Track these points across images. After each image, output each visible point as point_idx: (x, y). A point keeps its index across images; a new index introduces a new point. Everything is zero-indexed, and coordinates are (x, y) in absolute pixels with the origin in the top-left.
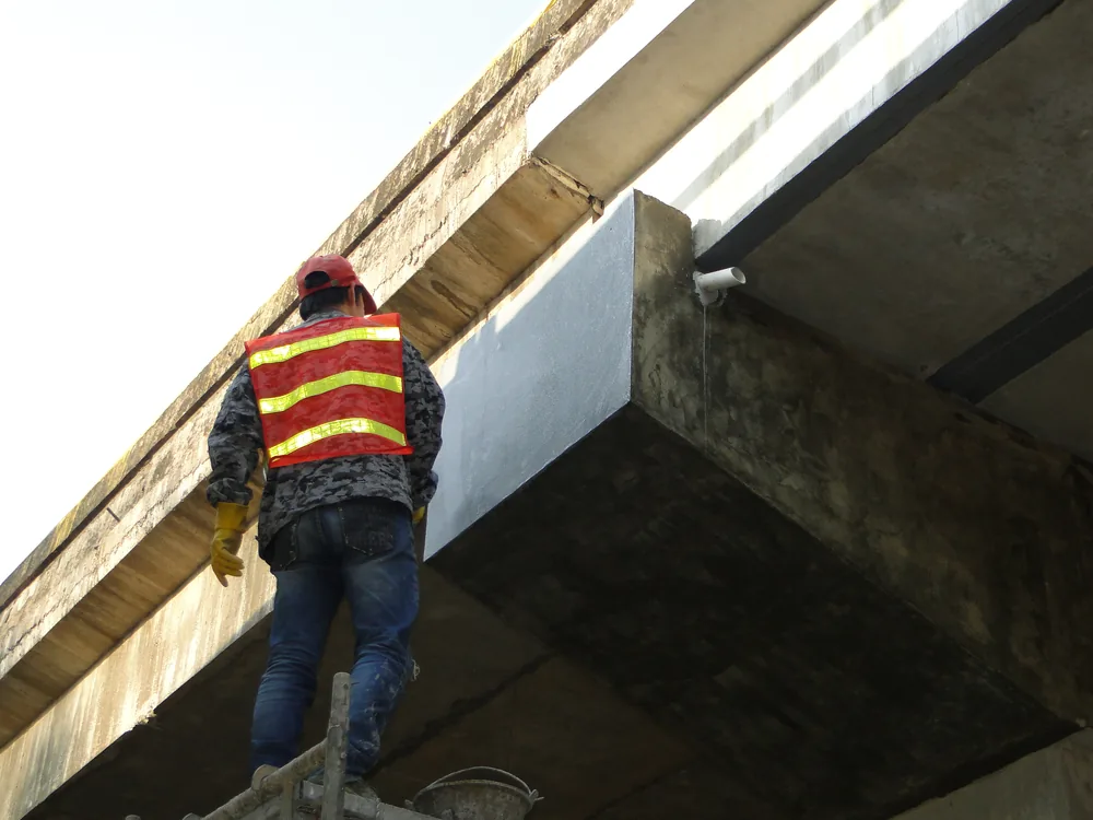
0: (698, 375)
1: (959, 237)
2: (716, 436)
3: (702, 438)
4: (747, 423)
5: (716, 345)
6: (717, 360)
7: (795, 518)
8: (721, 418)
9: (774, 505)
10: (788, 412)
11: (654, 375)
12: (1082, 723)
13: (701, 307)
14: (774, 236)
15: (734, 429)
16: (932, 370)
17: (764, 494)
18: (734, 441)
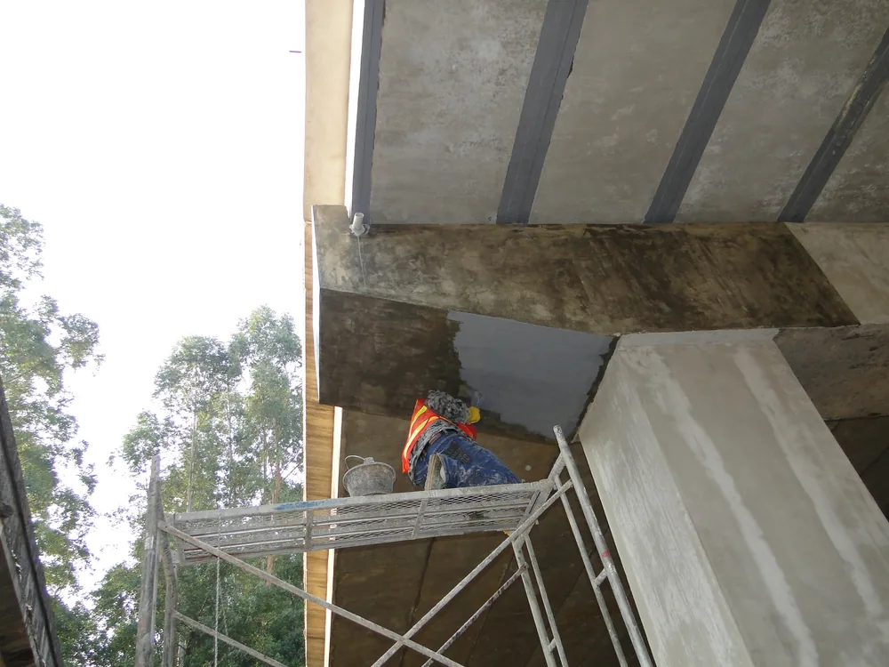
0: (357, 265)
1: (447, 149)
2: (372, 286)
3: (363, 289)
4: (389, 274)
5: (366, 249)
6: (368, 256)
7: (423, 304)
8: (373, 278)
9: (410, 303)
10: (413, 262)
11: (333, 274)
12: (618, 335)
13: (356, 237)
14: (372, 192)
15: (380, 279)
16: (494, 218)
17: (404, 300)
18: (383, 284)
